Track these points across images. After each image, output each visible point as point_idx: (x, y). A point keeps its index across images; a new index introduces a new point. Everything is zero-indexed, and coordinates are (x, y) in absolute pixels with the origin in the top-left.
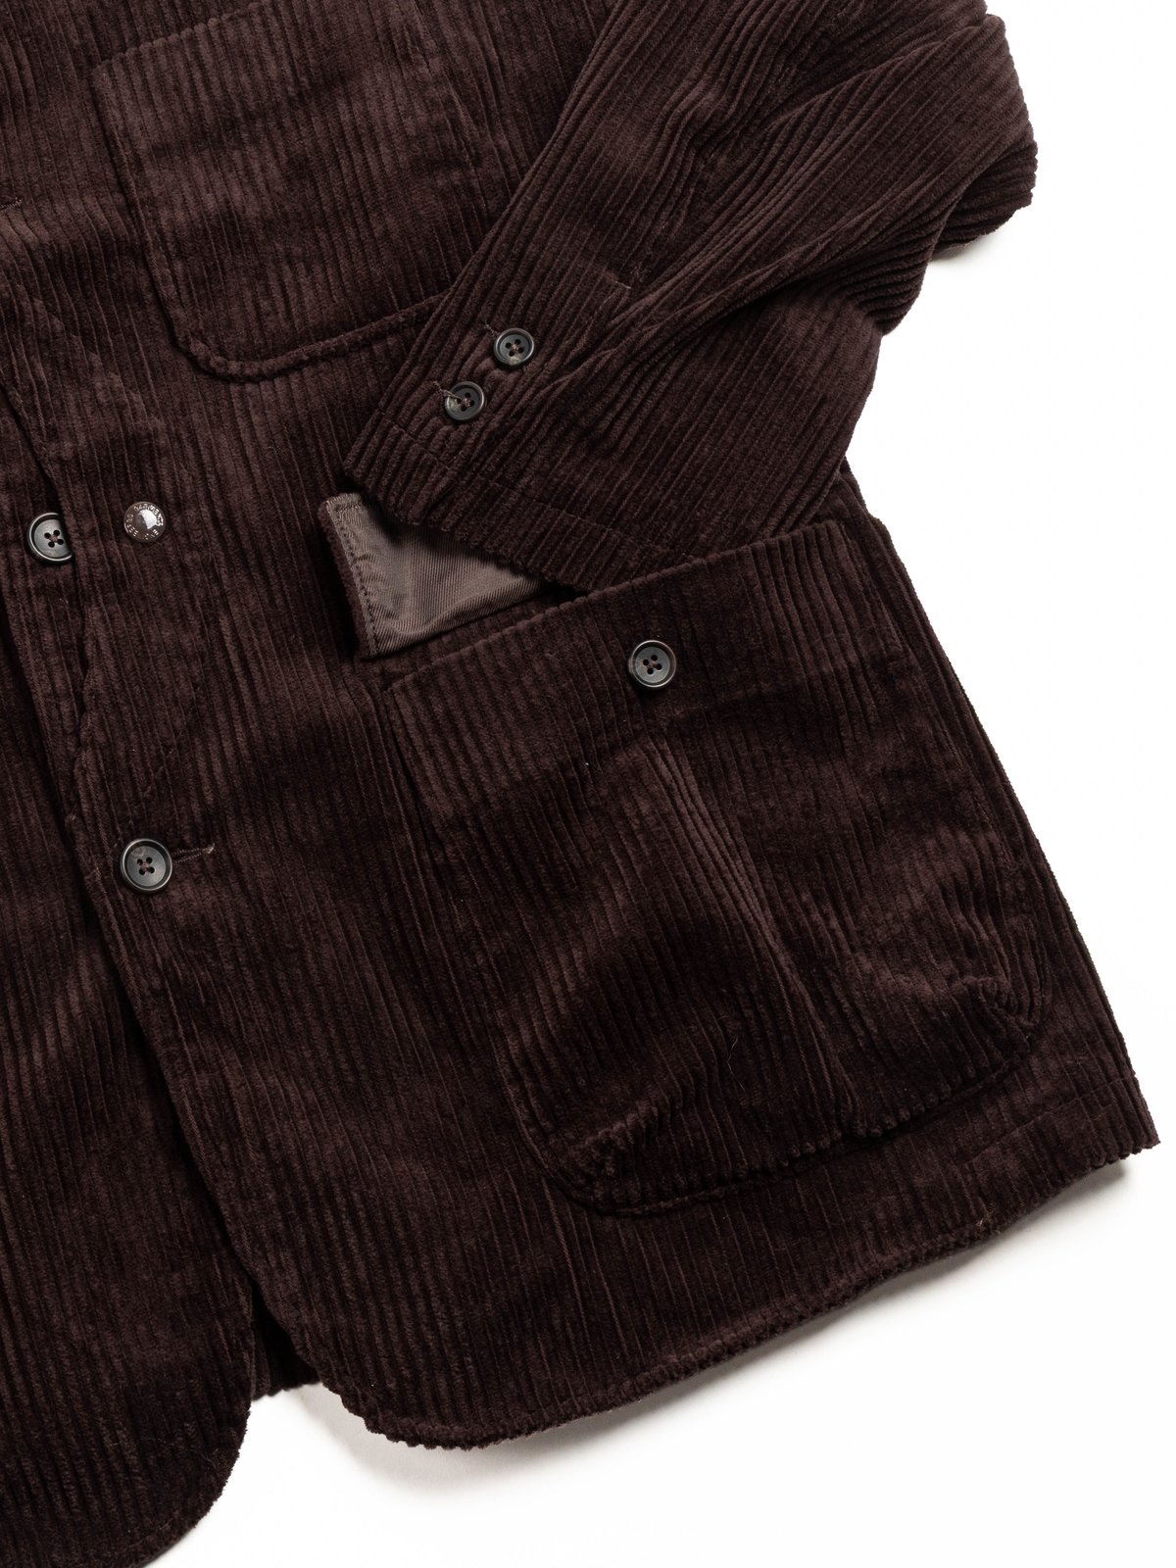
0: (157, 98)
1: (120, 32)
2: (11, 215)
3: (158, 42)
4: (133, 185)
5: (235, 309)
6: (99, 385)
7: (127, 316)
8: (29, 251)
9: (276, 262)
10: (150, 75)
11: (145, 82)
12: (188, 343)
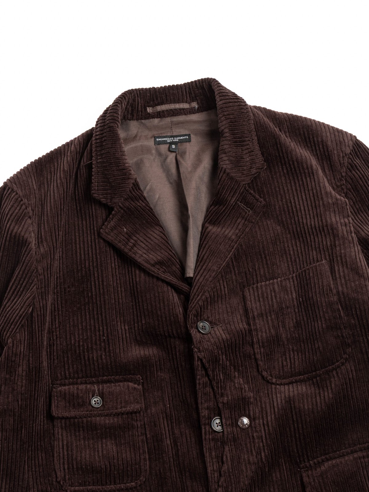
0: (261, 300)
1: (253, 279)
2: (219, 328)
3: (263, 283)
4: (252, 324)
5: (276, 363)
6: (236, 381)
7: (246, 362)
8: (223, 341)
9: (289, 351)
10: (260, 293)
11: (258, 294)
12: (262, 372)
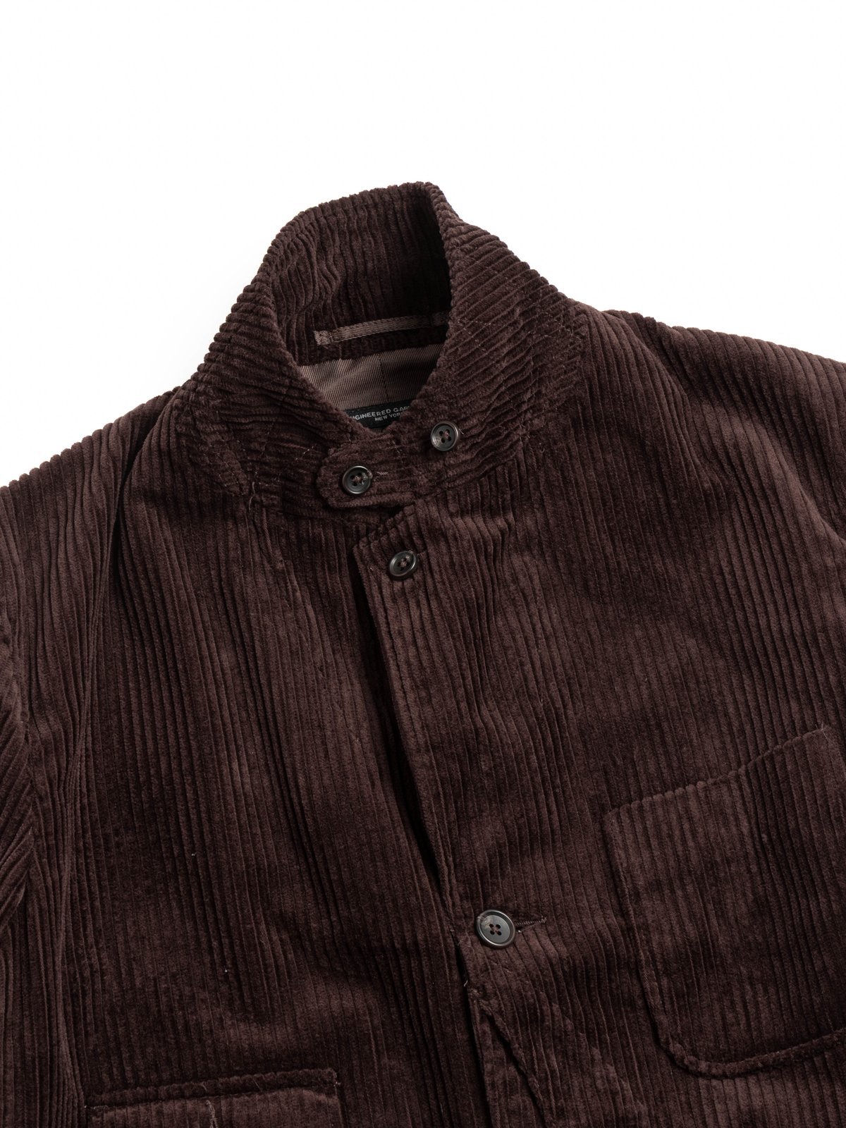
0: (654, 843)
1: (627, 785)
2: (538, 930)
3: (657, 798)
4: (632, 912)
5: (707, 1017)
6: (598, 1074)
7: (622, 1018)
8: (551, 964)
9: (741, 982)
10: (649, 823)
11: (645, 828)
12: (667, 1043)
